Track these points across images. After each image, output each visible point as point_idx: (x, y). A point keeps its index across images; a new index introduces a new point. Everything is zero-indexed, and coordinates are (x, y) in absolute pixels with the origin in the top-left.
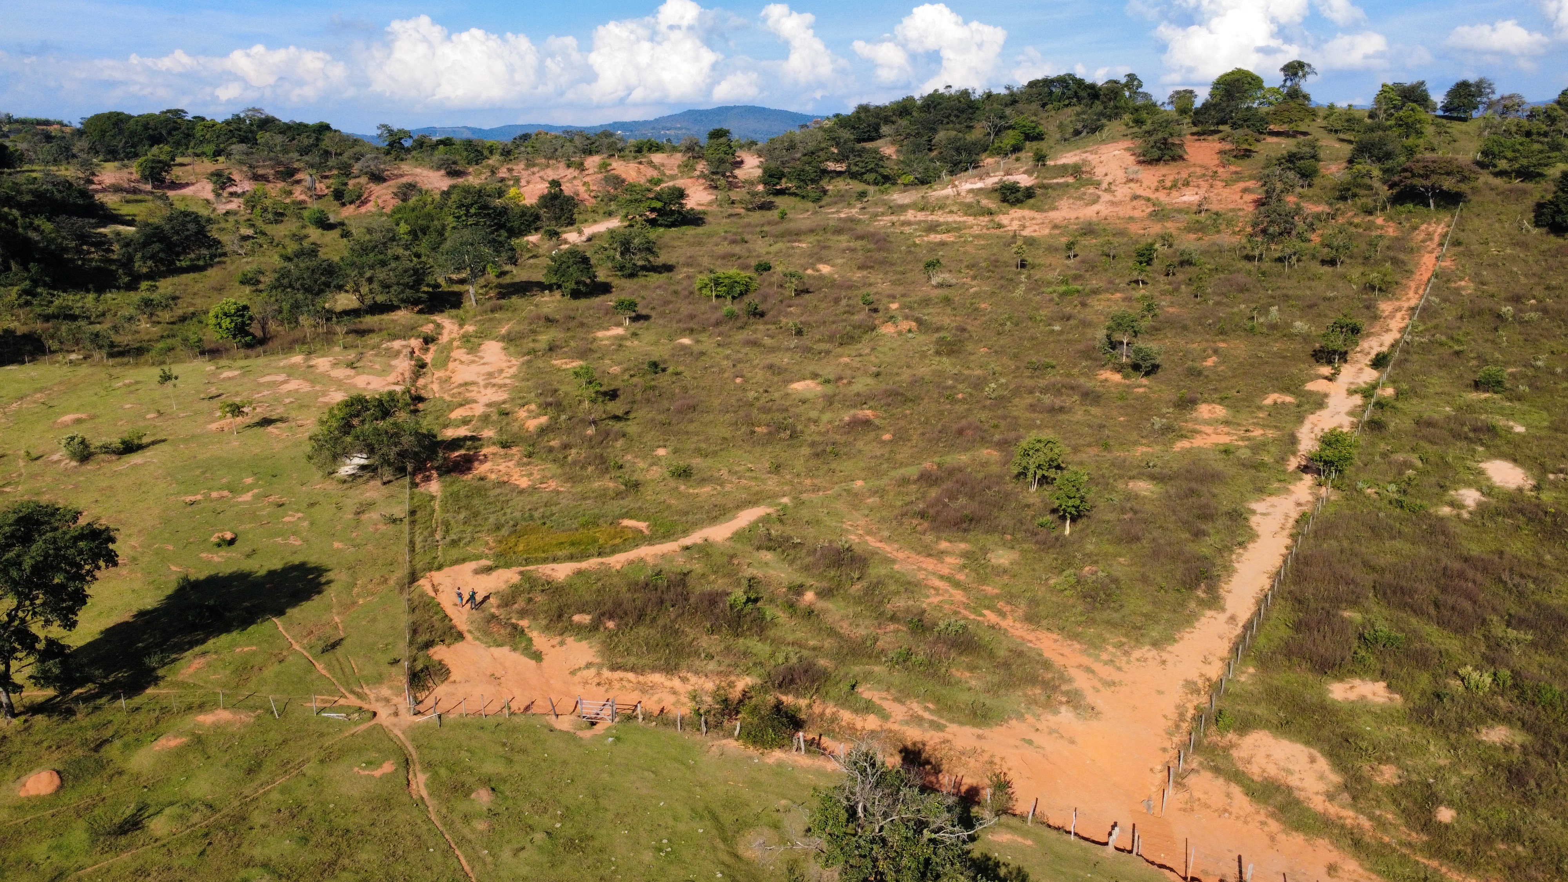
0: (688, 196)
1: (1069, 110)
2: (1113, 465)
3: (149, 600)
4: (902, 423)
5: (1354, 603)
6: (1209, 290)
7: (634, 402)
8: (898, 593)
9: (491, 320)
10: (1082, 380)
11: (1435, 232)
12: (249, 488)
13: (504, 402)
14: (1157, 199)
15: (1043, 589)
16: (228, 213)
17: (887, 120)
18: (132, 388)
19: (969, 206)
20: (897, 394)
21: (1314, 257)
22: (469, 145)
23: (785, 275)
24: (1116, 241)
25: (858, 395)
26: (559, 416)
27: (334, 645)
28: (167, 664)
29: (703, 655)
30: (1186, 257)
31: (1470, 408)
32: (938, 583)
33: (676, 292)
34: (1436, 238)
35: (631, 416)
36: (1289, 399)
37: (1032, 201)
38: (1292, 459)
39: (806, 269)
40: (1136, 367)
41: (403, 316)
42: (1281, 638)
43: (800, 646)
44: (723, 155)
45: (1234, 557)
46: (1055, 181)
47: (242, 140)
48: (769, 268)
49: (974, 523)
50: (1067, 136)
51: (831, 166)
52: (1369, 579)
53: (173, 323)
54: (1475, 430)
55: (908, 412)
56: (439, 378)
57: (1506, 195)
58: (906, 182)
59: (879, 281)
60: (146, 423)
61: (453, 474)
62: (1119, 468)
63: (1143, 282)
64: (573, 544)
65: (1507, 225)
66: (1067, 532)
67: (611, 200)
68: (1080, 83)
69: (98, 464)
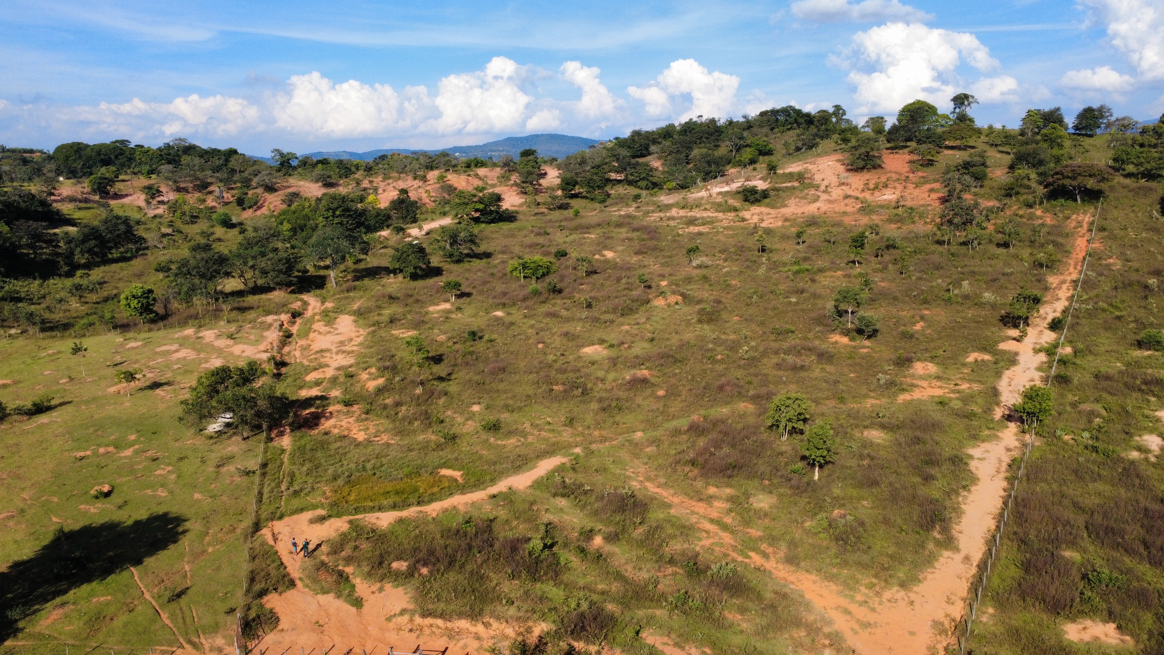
0: (504, 199)
1: (791, 133)
2: (849, 415)
3: (27, 551)
4: (673, 381)
5: (1073, 544)
6: (911, 268)
7: (456, 365)
8: (674, 537)
9: (346, 298)
10: (817, 343)
11: (1083, 220)
12: (131, 445)
13: (350, 366)
14: (864, 198)
15: (800, 531)
16: (155, 216)
17: (655, 142)
18: (54, 357)
19: (719, 205)
20: (669, 356)
21: (991, 241)
22: (340, 164)
23: (578, 260)
24: (834, 230)
25: (637, 357)
26: (394, 377)
27: (179, 595)
28: (28, 615)
29: (504, 602)
30: (891, 243)
31: (1137, 363)
32: (708, 526)
33: (492, 274)
34: (1085, 226)
35: (453, 377)
36: (987, 357)
37: (767, 200)
38: (997, 409)
39: (594, 255)
40: (860, 331)
41: (278, 295)
42: (1013, 578)
43: (590, 590)
44: (531, 169)
45: (960, 499)
46: (784, 185)
47: (169, 163)
48: (566, 254)
49: (736, 469)
50: (791, 152)
51: (613, 176)
52: (1081, 520)
53: (98, 303)
54: (1146, 382)
55: (677, 371)
56: (301, 346)
57: (1136, 192)
58: (670, 187)
59: (652, 263)
60: (59, 387)
61: (303, 429)
62: (854, 419)
63: (859, 263)
64: (397, 493)
65: (1140, 215)
66: (816, 477)
67: (446, 203)
68: (799, 112)
69: (11, 423)
